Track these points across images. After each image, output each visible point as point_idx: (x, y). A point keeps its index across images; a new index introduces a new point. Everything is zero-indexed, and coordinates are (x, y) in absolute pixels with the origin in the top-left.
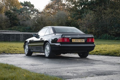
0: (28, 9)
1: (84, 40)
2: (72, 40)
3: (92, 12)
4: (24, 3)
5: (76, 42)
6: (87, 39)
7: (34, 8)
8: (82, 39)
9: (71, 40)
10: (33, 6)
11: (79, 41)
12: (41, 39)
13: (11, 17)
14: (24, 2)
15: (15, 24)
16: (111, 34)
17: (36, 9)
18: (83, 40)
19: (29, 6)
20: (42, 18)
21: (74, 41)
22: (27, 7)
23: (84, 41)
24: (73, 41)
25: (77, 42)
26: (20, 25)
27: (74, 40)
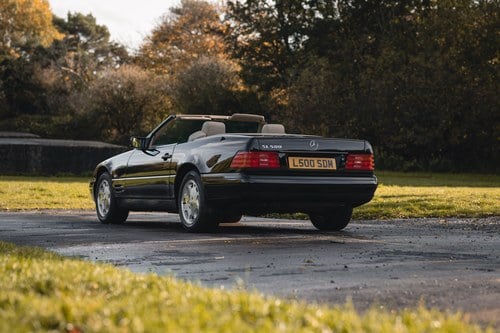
0: (85, 46)
1: (334, 160)
2: (291, 159)
3: (323, 62)
4: (67, 21)
5: (304, 167)
6: (346, 156)
7: (111, 39)
8: (327, 159)
9: (284, 162)
10: (103, 32)
11: (316, 164)
12: (165, 159)
13: (11, 78)
14: (69, 15)
15: (27, 107)
16: (392, 147)
17: (116, 44)
18: (330, 159)
19: (86, 33)
20: (133, 85)
21: (294, 163)
22: (79, 38)
23: (332, 164)
24: (291, 166)
25: (310, 168)
26: (44, 109)
27: (297, 159)
